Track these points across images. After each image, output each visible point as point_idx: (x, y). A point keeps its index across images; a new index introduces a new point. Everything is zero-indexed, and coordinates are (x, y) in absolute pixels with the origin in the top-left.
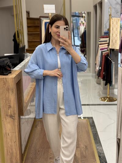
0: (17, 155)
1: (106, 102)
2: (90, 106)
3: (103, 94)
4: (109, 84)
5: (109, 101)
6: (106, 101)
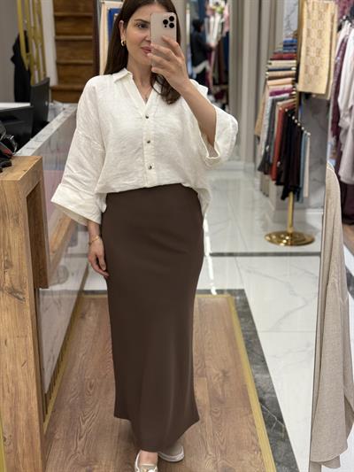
0: (29, 399)
1: (282, 248)
2: (238, 258)
3: (274, 222)
4: (294, 193)
5: (292, 245)
6: (282, 244)
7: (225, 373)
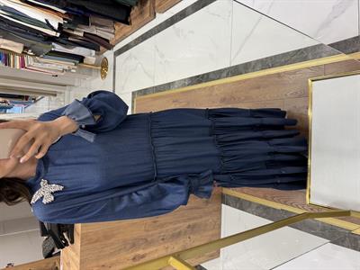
7: (174, 102)
